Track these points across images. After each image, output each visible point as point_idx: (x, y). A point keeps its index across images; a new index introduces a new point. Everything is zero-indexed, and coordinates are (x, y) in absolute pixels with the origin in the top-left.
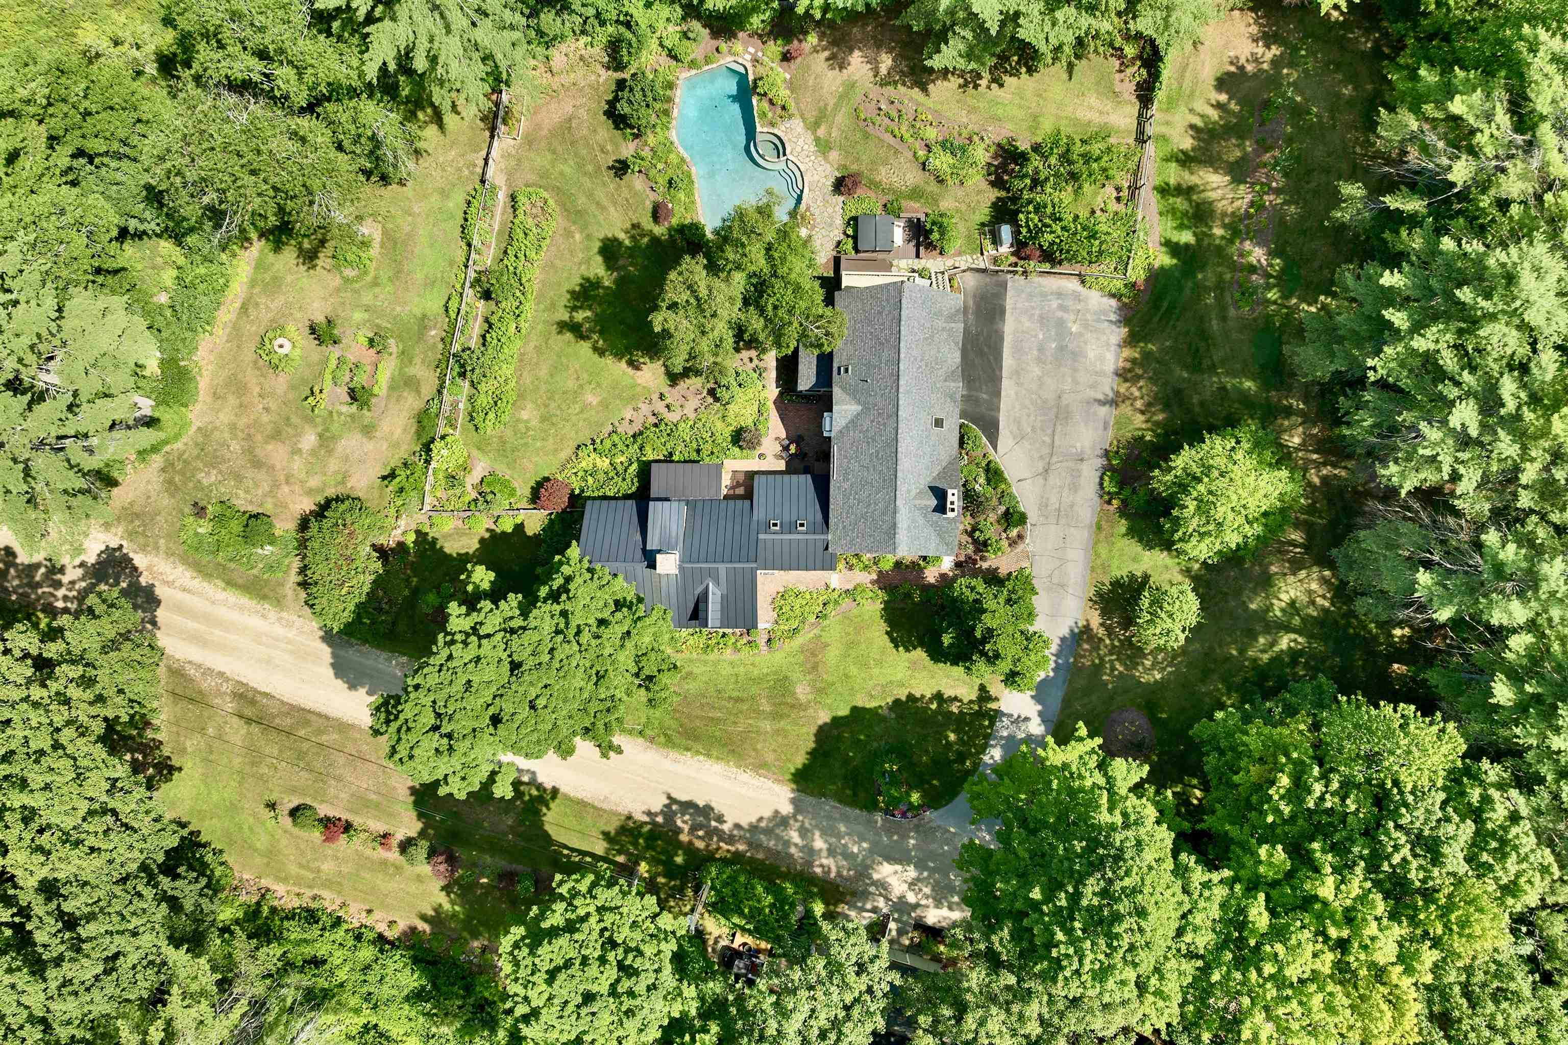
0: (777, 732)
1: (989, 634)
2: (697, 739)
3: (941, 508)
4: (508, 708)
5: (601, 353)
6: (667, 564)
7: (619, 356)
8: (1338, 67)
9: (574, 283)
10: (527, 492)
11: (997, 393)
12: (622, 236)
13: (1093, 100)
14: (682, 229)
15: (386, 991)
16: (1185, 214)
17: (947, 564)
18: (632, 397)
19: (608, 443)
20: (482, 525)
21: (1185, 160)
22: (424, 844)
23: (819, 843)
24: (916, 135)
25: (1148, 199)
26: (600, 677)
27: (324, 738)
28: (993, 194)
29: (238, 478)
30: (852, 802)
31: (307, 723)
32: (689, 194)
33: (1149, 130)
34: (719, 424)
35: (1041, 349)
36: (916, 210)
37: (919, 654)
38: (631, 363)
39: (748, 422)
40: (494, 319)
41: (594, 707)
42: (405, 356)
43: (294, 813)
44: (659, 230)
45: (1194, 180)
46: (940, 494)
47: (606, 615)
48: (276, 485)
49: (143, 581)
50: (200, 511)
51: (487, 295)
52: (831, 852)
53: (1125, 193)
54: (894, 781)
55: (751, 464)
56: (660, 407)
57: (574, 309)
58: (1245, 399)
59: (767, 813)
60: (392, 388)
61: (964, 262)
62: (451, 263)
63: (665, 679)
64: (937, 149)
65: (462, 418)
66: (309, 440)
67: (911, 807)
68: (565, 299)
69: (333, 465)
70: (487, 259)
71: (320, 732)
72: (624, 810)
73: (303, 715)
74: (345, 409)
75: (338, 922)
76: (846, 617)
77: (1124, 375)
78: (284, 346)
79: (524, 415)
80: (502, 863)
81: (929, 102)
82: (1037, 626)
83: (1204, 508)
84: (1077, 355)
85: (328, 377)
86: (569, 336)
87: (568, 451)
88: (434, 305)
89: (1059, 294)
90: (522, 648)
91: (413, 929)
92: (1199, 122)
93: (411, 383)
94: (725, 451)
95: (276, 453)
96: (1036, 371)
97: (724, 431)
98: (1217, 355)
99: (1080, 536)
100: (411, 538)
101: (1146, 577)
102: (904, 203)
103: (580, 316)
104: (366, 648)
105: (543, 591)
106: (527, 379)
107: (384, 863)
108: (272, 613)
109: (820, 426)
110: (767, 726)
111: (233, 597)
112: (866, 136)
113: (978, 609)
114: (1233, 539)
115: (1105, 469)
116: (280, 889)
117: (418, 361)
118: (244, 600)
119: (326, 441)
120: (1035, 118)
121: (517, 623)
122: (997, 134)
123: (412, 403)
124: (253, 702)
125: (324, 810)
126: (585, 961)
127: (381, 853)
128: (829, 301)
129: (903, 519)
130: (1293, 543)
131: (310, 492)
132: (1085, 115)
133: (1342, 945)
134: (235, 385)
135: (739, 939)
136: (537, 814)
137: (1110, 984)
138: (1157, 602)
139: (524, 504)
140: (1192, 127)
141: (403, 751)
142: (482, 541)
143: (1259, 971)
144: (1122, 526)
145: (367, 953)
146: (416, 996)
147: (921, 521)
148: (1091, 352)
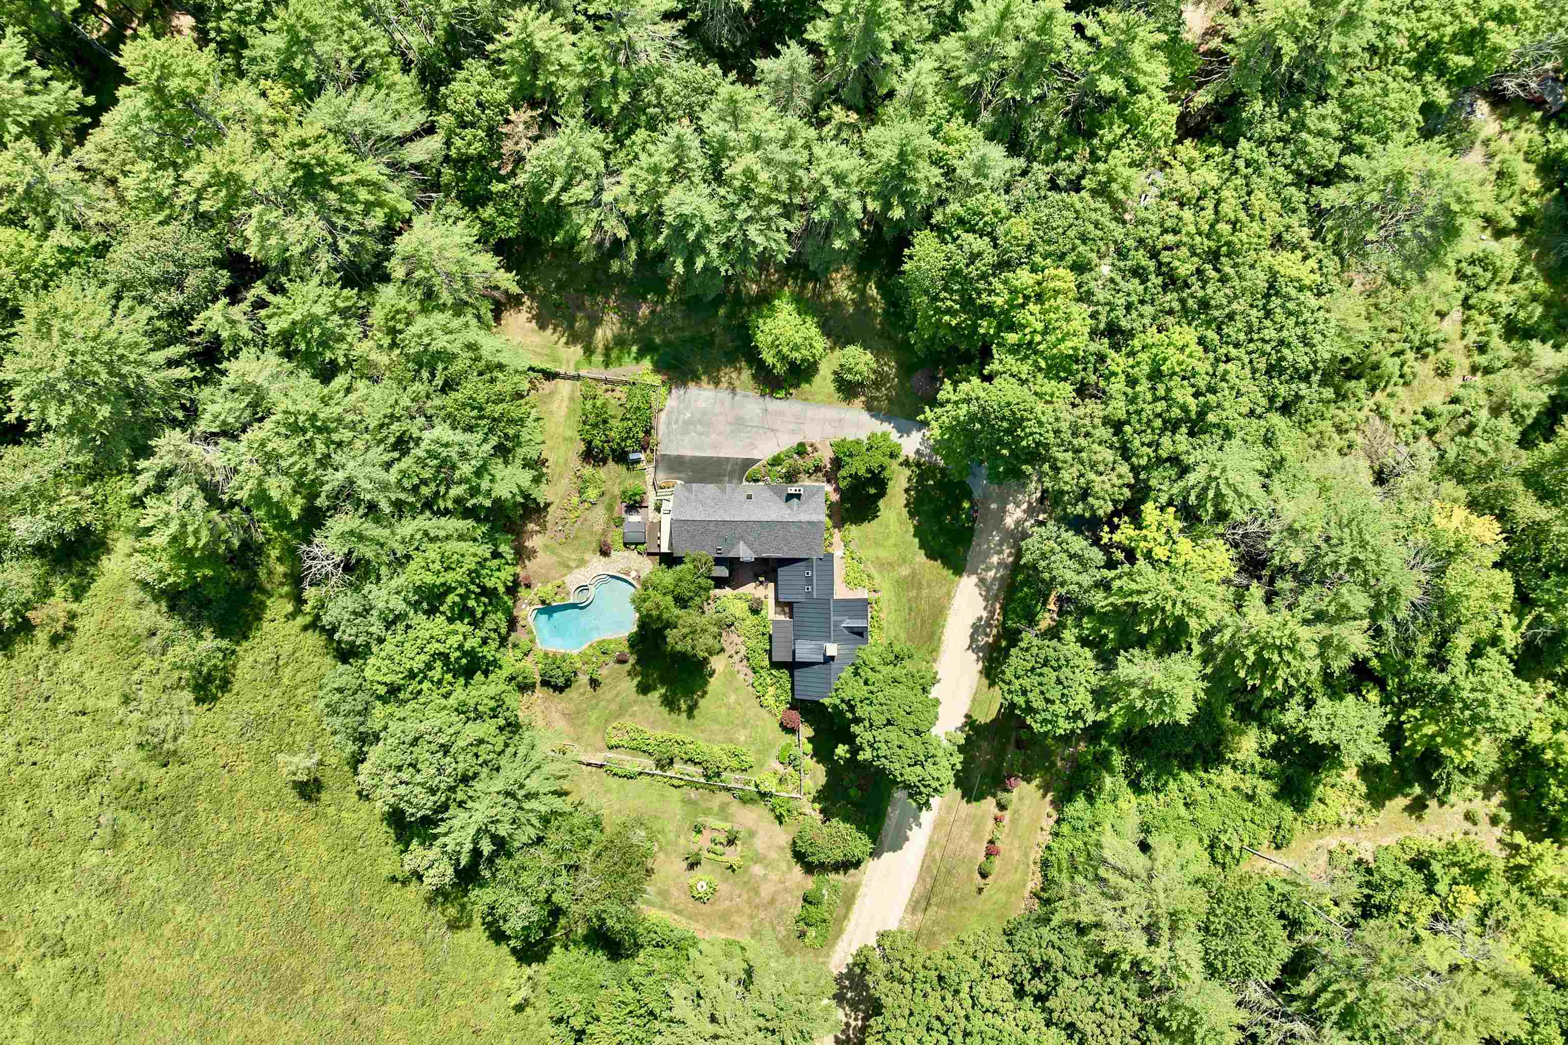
0: (929, 586)
1: (869, 471)
2: (933, 633)
3: (798, 496)
4: (911, 725)
5: (705, 693)
6: (832, 649)
7: (706, 683)
8: (534, 262)
9: (664, 710)
10: (789, 736)
11: (727, 459)
12: (635, 682)
13: (554, 407)
14: (632, 646)
15: (1088, 816)
16: (621, 351)
17: (829, 488)
18: (731, 676)
19: (759, 688)
20: (809, 763)
21: (589, 351)
22: (1000, 795)
23: (995, 559)
24: (576, 509)
25: (613, 373)
26: (895, 681)
27: (938, 857)
28: (611, 464)
29: (783, 912)
30: (970, 541)
31: (929, 868)
32: (610, 642)
33: (572, 373)
34: (748, 622)
35: (701, 434)
36: (619, 508)
37: (881, 503)
38: (711, 675)
39: (745, 606)
40: (686, 757)
41: (911, 684)
42: (707, 812)
43: (984, 876)
44: (632, 660)
45: (601, 346)
46: (790, 497)
47: (861, 682)
48: (786, 890)
49: (845, 971)
50: (802, 935)
51: (671, 762)
52: (1000, 552)
53: (609, 387)
54: (956, 518)
55: (771, 602)
56: (737, 658)
57: (679, 709)
58: (730, 315)
59: (977, 590)
60: (726, 819)
61: (649, 479)
62: (651, 785)
63: (897, 649)
64: (584, 497)
65: (745, 776)
66: (758, 870)
67: (972, 507)
68: (674, 716)
69: (773, 855)
70: (649, 764)
71: (934, 860)
72: (976, 676)
73: (925, 868)
74: (739, 849)
75: (1048, 848)
76: (859, 547)
77: (717, 383)
78: (702, 887)
79: (742, 739)
80: (1011, 748)
81: (557, 502)
82: (864, 437)
83: (796, 348)
84: (704, 413)
85: (719, 858)
86: (695, 712)
87: (763, 712)
88: (676, 793)
89: (669, 424)
90: (880, 720)
91: (1052, 802)
92: (564, 340)
93: (723, 808)
94: (763, 619)
95: (766, 891)
96: (714, 436)
97: (751, 620)
98: (704, 332)
99: (811, 411)
100: (817, 806)
101: (835, 373)
102: (615, 515)
103: (684, 707)
104: (883, 833)
105: (849, 715)
106: (720, 737)
107: (1012, 821)
108: (862, 890)
109: (748, 563)
110: (925, 592)
111: (853, 916)
112: (576, 538)
113: (855, 477)
114: (814, 331)
115: (771, 396)
116: (1030, 885)
117: (709, 805)
118: (856, 907)
119: (758, 859)
120: (565, 439)
121: (867, 724)
122: (576, 462)
123: (735, 806)
124: (917, 902)
125: (981, 858)
126: (1040, 684)
127: (1006, 821)
128: (679, 561)
129: (804, 517)
130: (814, 289)
131: (790, 868)
132: (563, 411)
133: (1027, 298)
134: (725, 917)
135: (1052, 606)
136: (980, 726)
137: (1044, 419)
138: (850, 370)
139: (795, 738)
140: (567, 343)
141: (935, 784)
142: (818, 762)
143: (1039, 343)
144: (805, 386)
145: (1065, 829)
146: (1090, 799)
147: (805, 507)
148: (702, 404)
